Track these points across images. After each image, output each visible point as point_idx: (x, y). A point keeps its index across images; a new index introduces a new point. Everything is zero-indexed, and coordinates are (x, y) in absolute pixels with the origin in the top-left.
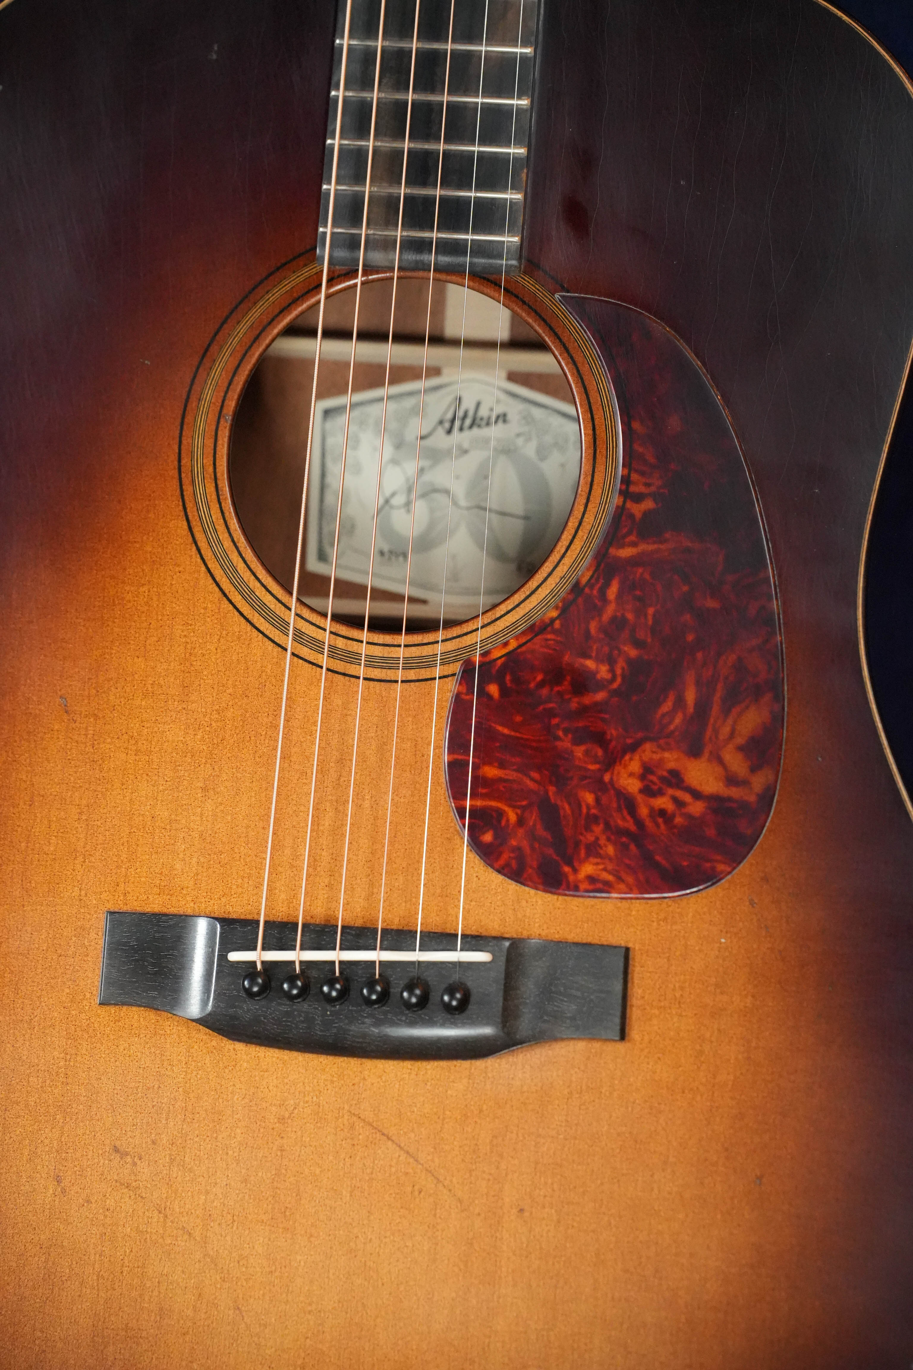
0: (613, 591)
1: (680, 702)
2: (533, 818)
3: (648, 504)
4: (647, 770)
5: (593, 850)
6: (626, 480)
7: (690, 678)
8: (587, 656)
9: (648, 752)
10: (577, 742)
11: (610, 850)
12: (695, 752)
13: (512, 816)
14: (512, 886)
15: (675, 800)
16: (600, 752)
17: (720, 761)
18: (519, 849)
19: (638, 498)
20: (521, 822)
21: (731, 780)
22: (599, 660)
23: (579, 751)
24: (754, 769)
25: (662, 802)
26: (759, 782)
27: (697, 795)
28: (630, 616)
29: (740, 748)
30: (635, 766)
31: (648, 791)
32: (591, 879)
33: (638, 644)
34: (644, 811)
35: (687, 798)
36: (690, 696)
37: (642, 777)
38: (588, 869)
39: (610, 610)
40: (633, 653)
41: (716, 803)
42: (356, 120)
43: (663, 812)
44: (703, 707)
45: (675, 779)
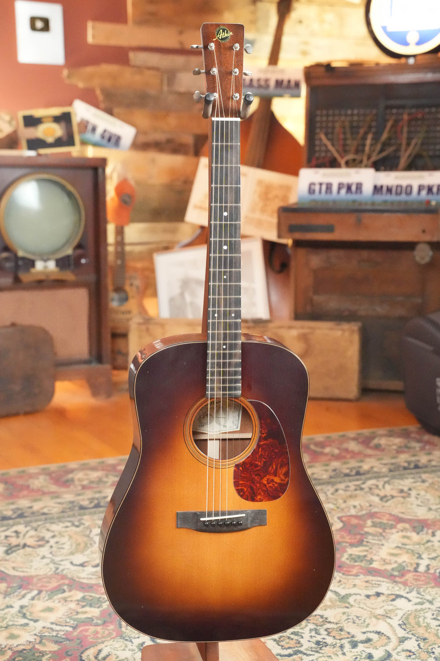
0: (260, 450)
1: (273, 468)
2: (249, 489)
3: (265, 435)
4: (268, 479)
5: (260, 494)
6: (261, 431)
7: (274, 463)
8: (256, 461)
9: (268, 477)
10: (256, 476)
11: (262, 494)
12: (275, 476)
13: (245, 489)
14: (247, 501)
15: (273, 484)
16: (260, 477)
17: (280, 477)
18: (247, 495)
19: (263, 434)
20: (247, 490)
21: (282, 480)
22: (259, 462)
23: (256, 477)
24: (285, 478)
25: (270, 485)
26: (286, 480)
27: (276, 483)
28: (263, 454)
29: (283, 475)
30: (266, 479)
31: (268, 483)
32: (260, 499)
33: (265, 459)
34: (268, 487)
35: (274, 484)
36: (274, 467)
37: (267, 481)
38: (259, 497)
39: (260, 453)
40: (264, 460)
41: (280, 484)
42: (213, 374)
43: (271, 486)
44: (276, 469)
45: (273, 481)
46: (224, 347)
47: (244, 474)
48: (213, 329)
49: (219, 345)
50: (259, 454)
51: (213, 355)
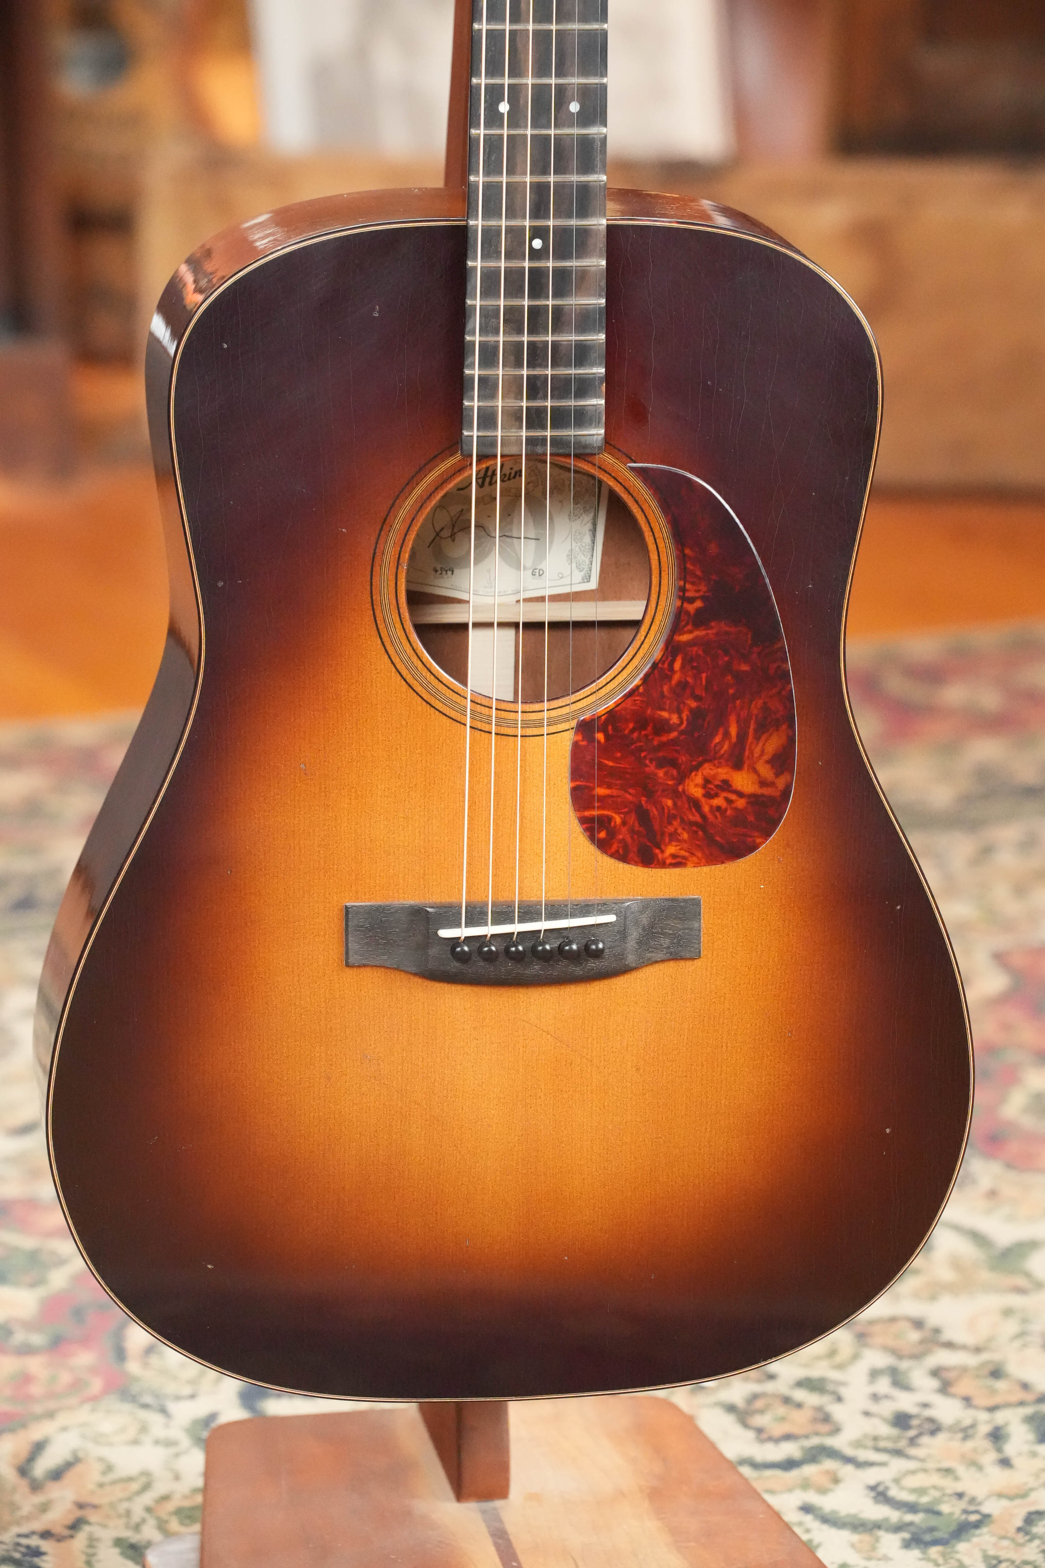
0: (677, 665)
1: (727, 734)
2: (632, 819)
3: (698, 604)
4: (707, 781)
5: (674, 837)
6: (683, 589)
7: (733, 718)
8: (663, 709)
9: (708, 770)
10: (659, 767)
11: (685, 836)
12: (738, 766)
13: (618, 819)
14: (621, 865)
15: (726, 799)
16: (675, 772)
18: (624, 841)
19: (691, 600)
20: (624, 823)
21: (763, 783)
22: (671, 711)
23: (661, 773)
24: (776, 775)
25: (718, 802)
26: (780, 782)
27: (741, 795)
28: (689, 680)
29: (768, 762)
30: (699, 780)
31: (709, 795)
32: (673, 856)
33: (697, 699)
34: (706, 809)
35: (733, 797)
36: (733, 731)
37: (704, 786)
38: (670, 850)
39: (676, 676)
40: (693, 704)
41: (754, 799)
42: (489, 356)
43: (719, 808)
44: (742, 737)
45: (726, 786)
46: (537, 244)
47: (615, 760)
48: (493, 168)
49: (515, 234)
50: (674, 682)
51: (490, 278)
